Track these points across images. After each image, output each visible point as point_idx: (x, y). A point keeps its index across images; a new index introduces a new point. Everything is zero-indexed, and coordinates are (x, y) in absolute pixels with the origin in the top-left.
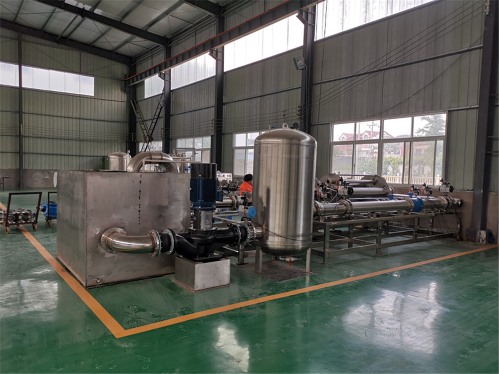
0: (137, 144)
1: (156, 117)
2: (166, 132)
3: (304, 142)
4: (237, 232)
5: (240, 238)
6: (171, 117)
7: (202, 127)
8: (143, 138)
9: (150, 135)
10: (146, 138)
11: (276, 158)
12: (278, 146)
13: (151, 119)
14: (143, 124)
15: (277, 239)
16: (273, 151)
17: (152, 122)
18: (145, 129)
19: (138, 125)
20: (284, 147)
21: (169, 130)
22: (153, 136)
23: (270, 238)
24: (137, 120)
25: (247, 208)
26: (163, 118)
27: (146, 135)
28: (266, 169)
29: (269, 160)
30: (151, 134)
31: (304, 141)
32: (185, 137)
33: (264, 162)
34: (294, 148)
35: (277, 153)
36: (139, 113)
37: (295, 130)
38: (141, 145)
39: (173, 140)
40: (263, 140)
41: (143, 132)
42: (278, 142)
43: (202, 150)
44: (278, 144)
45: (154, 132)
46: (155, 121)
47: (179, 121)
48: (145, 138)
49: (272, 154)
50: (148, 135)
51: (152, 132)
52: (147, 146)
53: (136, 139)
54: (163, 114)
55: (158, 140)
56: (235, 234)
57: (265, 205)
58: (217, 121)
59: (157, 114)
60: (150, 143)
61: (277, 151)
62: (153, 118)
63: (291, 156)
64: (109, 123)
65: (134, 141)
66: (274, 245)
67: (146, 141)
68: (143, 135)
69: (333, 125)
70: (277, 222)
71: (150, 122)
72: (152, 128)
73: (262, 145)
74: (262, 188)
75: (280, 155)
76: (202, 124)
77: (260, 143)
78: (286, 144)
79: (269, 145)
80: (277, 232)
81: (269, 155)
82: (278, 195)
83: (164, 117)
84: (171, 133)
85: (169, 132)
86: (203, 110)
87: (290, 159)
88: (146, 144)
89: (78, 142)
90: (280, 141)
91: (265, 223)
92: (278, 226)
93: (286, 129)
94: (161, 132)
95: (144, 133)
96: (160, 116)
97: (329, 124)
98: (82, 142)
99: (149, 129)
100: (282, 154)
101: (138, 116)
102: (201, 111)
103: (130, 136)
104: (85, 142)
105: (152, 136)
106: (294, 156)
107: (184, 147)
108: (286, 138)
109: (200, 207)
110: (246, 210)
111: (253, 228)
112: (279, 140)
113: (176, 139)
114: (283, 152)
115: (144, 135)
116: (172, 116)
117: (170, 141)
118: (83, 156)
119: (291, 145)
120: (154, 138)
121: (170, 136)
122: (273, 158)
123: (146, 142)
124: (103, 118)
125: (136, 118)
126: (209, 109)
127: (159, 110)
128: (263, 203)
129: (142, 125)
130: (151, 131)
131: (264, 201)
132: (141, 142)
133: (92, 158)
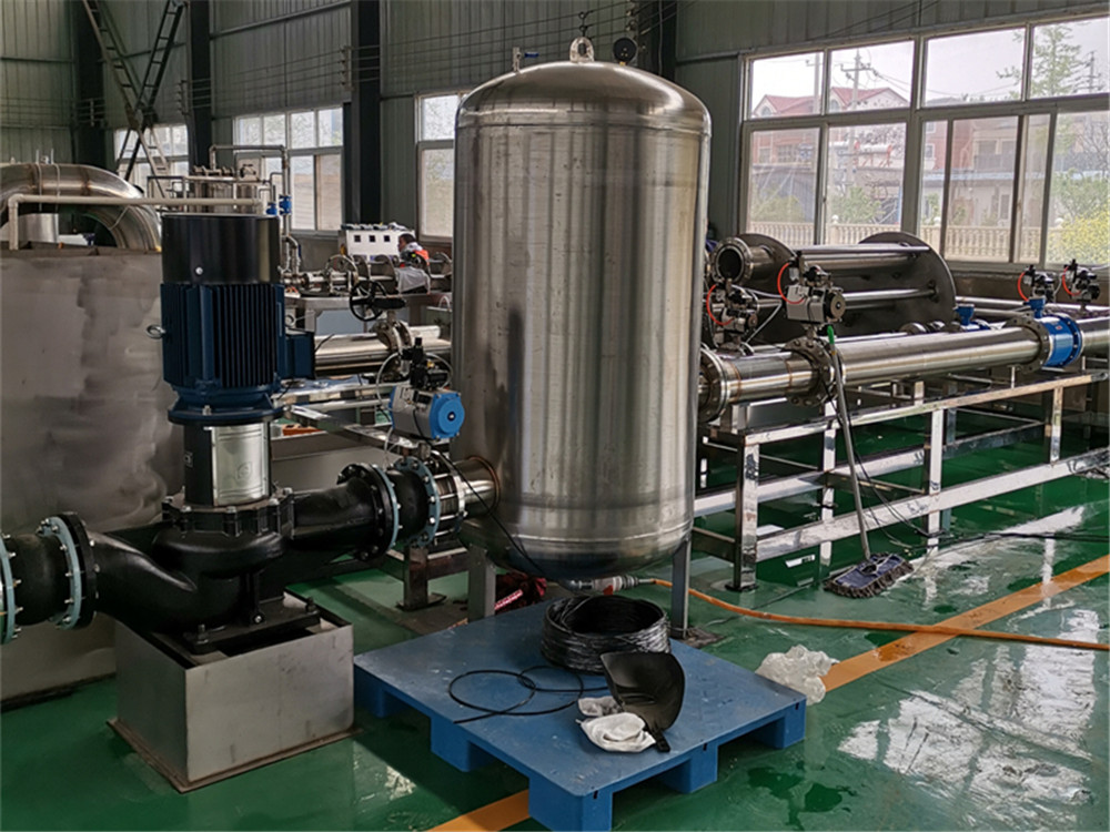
0: (107, 133)
1: (163, 43)
2: (195, 94)
3: (658, 116)
4: (381, 505)
5: (398, 527)
6: (212, 43)
7: (315, 72)
8: (124, 112)
9: (147, 105)
10: (134, 113)
11: (546, 184)
12: (553, 134)
13: (149, 52)
14: (123, 67)
15: (551, 519)
16: (534, 155)
17: (152, 61)
18: (131, 86)
19: (107, 70)
20: (578, 140)
21: (208, 84)
22: (159, 106)
23: (527, 516)
24: (105, 57)
25: (426, 400)
26: (184, 48)
27: (133, 105)
28: (506, 233)
29: (516, 192)
30: (152, 101)
31: (659, 110)
32: (259, 108)
33: (498, 206)
34: (617, 141)
35: (546, 165)
36: (107, 30)
37: (621, 69)
38: (120, 136)
39: (222, 121)
40: (488, 112)
41: (123, 92)
42: (553, 116)
43: (317, 153)
44: (552, 125)
45: (159, 93)
46: (159, 57)
47: (237, 57)
48: (130, 113)
49: (527, 170)
50: (139, 104)
51: (155, 93)
52: (139, 142)
53: (101, 116)
54: (182, 35)
55: (172, 121)
56: (374, 511)
57: (502, 380)
58: (361, 53)
59: (166, 33)
60: (147, 131)
61: (548, 157)
62: (152, 48)
63: (604, 174)
65: (97, 124)
66: (540, 543)
67: (132, 126)
68: (123, 105)
69: (752, 61)
70: (554, 448)
71: (145, 60)
72: (152, 80)
73: (486, 131)
74: (490, 310)
75: (561, 175)
76: (315, 62)
77: (477, 124)
78: (583, 125)
79: (513, 131)
80: (552, 488)
81: (517, 173)
82: (557, 341)
83: (189, 43)
84: (213, 96)
85: (209, 92)
86: (314, 19)
87: (603, 188)
88: (134, 136)
90: (558, 112)
91: (505, 453)
92: (556, 467)
93: (582, 61)
94: (181, 93)
95: (126, 98)
96: (176, 39)
97: (736, 57)
99: (142, 80)
100: (570, 167)
101: (104, 41)
102: (307, 21)
103: (83, 108)
105: (154, 106)
106: (616, 178)
107: (258, 143)
108: (585, 102)
109: (206, 411)
110: (422, 405)
111: (450, 479)
112: (555, 111)
113: (230, 117)
114: (572, 160)
115: (128, 105)
116: (213, 38)
117: (213, 123)
119: (603, 128)
120: (160, 114)
121: (213, 104)
122: (531, 185)
123: (135, 129)
125: (99, 49)
126: (335, 13)
127: (170, 19)
128: (494, 373)
129: (121, 72)
130: (148, 92)
131: (500, 363)
132: (121, 127)
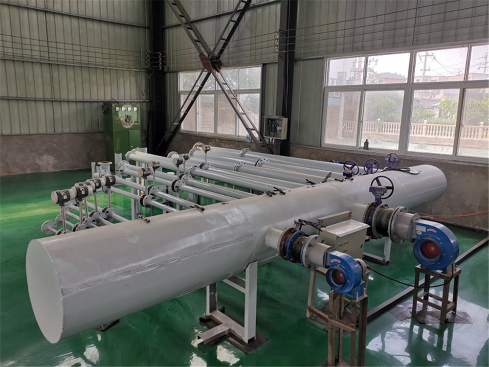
64: (111, 27)
89: (46, 68)
98: (55, 69)
104: (62, 70)
118: (61, 102)
124: (96, 15)
133: (80, 106)
